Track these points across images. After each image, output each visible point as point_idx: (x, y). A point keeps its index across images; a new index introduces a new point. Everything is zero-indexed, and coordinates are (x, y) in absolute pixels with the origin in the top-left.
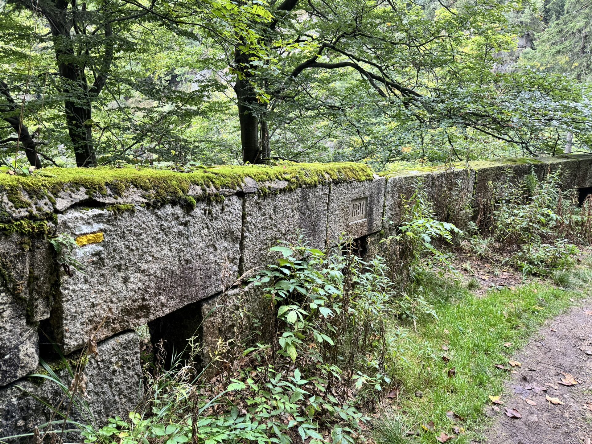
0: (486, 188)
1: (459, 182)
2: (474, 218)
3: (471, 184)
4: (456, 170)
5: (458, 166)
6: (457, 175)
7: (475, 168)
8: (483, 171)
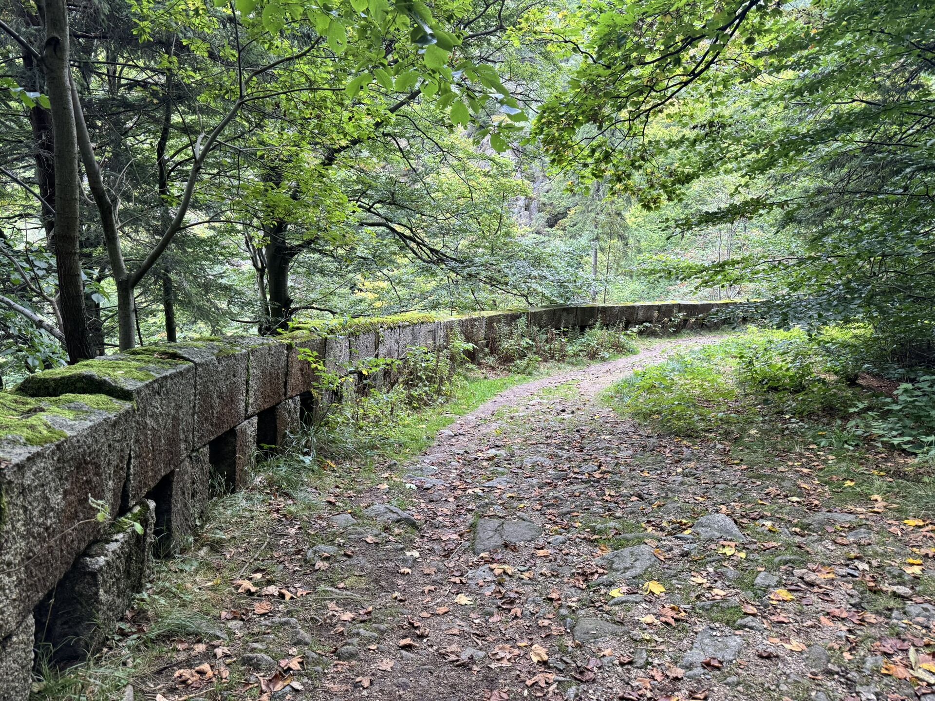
0: (493, 327)
1: (477, 323)
2: (487, 346)
3: (484, 325)
4: (474, 317)
5: (476, 315)
6: (475, 320)
7: (486, 316)
8: (491, 317)
